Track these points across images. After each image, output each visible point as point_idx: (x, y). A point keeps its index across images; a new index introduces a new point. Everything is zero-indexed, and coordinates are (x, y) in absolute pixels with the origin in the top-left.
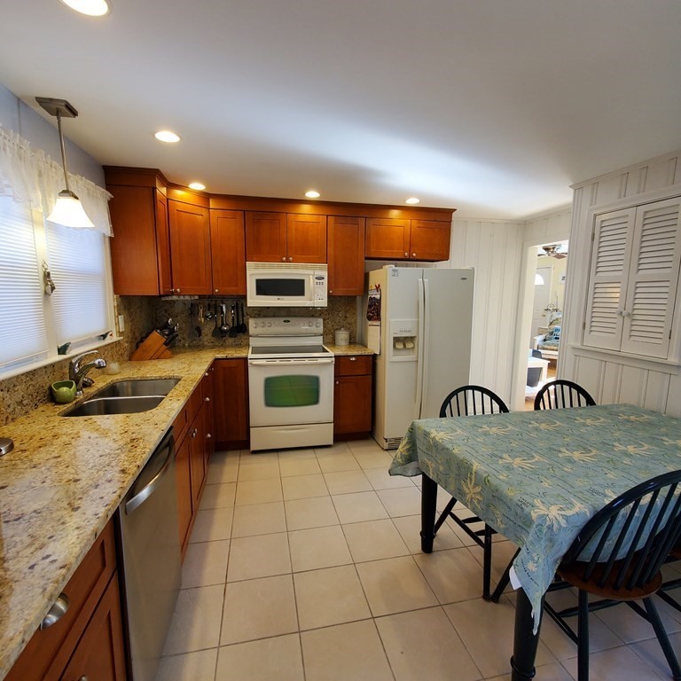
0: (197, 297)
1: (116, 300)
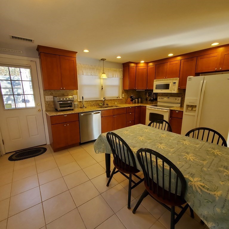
0: (144, 90)
1: (122, 91)
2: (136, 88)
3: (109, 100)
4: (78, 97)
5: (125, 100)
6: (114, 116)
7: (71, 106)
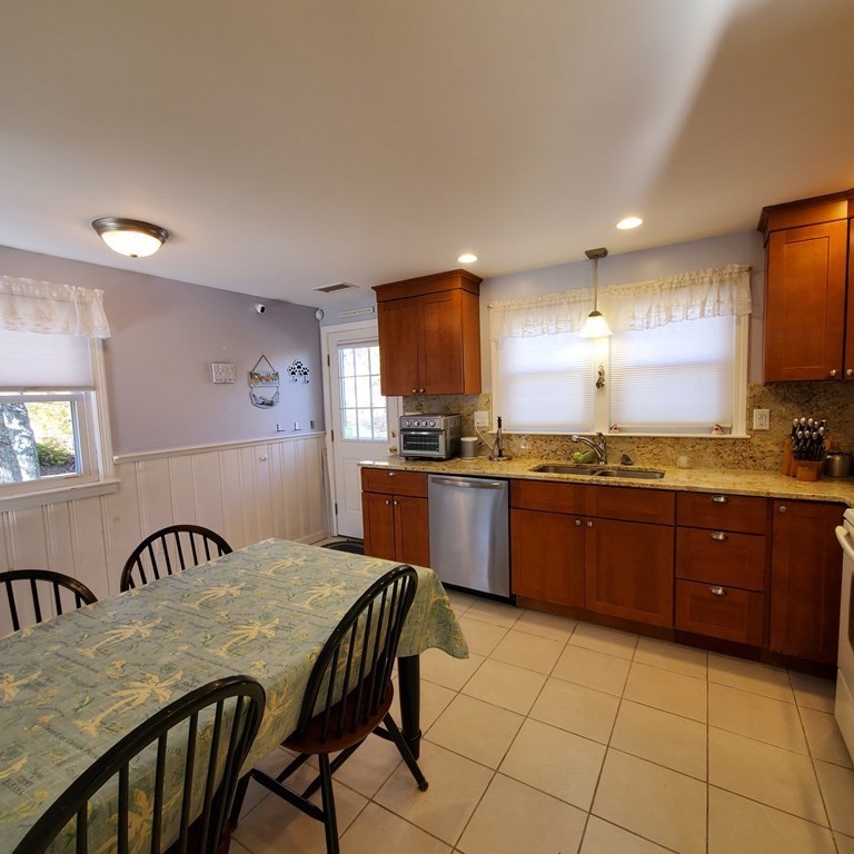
1: (751, 389)
2: (849, 371)
3: (640, 438)
4: (490, 417)
5: (776, 449)
6: (578, 522)
7: (436, 448)
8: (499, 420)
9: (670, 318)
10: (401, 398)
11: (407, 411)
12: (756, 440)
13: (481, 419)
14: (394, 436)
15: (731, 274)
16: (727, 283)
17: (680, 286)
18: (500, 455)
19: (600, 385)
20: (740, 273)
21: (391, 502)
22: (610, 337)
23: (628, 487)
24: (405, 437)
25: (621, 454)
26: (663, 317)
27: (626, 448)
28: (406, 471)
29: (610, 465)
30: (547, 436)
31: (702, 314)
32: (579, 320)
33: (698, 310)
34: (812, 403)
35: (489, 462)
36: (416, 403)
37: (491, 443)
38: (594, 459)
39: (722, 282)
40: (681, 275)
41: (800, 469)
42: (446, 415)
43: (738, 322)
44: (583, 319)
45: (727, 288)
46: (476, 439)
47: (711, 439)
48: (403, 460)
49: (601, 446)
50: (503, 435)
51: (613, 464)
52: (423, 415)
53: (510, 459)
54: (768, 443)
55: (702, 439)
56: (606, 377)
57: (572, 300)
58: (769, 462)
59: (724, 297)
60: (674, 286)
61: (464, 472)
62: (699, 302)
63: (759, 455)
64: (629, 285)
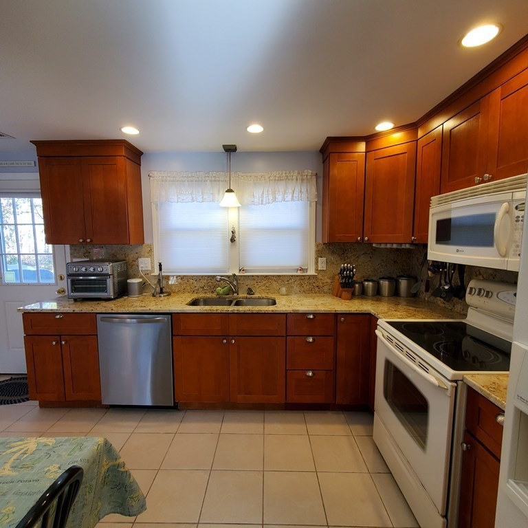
1: (317, 246)
2: (366, 238)
3: (258, 276)
4: (152, 263)
5: (329, 281)
6: (225, 341)
7: (104, 290)
8: (160, 265)
9: (275, 199)
10: (68, 247)
11: (75, 257)
12: (320, 277)
13: (144, 264)
14: (61, 278)
15: (307, 176)
16: (305, 181)
17: (280, 179)
18: (162, 292)
19: (233, 240)
20: (312, 176)
21: (59, 342)
22: (239, 208)
23: (257, 313)
24: (73, 282)
25: (247, 288)
26: (271, 198)
27: (250, 283)
28: (74, 313)
29: (240, 295)
30: (198, 276)
31: (292, 199)
32: (219, 194)
33: (290, 196)
34: (345, 255)
35: (152, 298)
36: (83, 250)
37: (153, 282)
38: (231, 291)
39: (302, 180)
40: (281, 172)
41: (344, 293)
42: (113, 261)
43: (311, 206)
44: (221, 193)
45: (305, 184)
46: (141, 280)
47: (297, 276)
48: (72, 301)
49: (235, 283)
50: (163, 277)
51: (242, 295)
52: (91, 261)
53: (169, 295)
54: (326, 278)
55: (292, 276)
56: (236, 235)
57: (213, 179)
58: (326, 289)
59: (304, 190)
60: (277, 179)
61: (131, 310)
62: (290, 191)
63: (321, 285)
64: (250, 174)
